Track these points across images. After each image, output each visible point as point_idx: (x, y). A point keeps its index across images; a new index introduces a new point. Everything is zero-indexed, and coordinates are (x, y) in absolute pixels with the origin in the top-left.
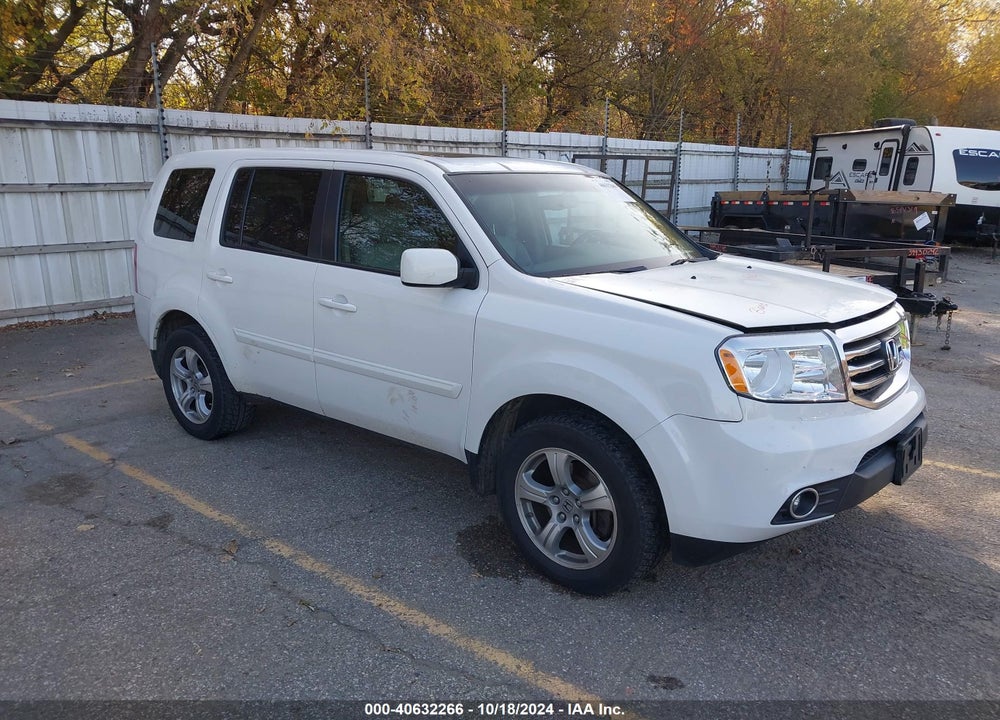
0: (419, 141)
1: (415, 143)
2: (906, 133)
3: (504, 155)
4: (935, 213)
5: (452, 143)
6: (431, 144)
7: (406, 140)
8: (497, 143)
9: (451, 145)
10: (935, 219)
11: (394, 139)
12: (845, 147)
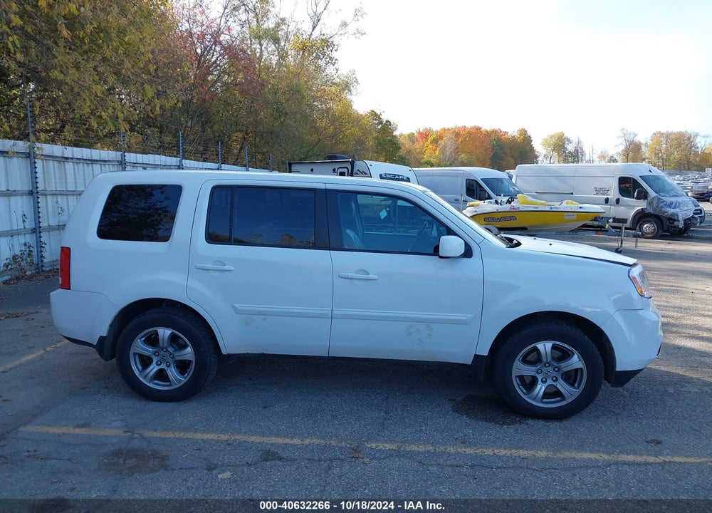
0: (67, 158)
1: (64, 160)
2: (352, 164)
3: (124, 169)
4: (388, 209)
5: (89, 160)
6: (75, 161)
7: (57, 157)
8: (118, 161)
9: (88, 162)
10: (388, 213)
11: (50, 156)
12: (312, 170)
